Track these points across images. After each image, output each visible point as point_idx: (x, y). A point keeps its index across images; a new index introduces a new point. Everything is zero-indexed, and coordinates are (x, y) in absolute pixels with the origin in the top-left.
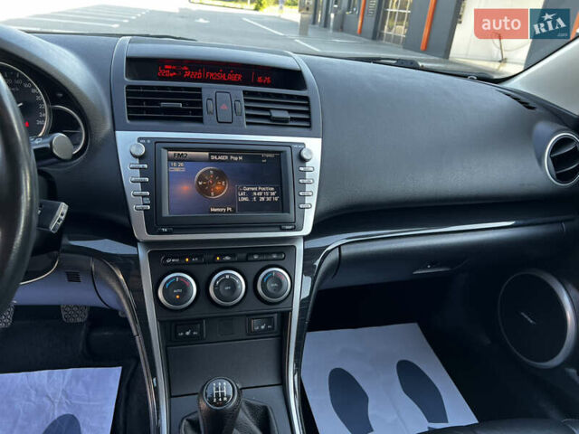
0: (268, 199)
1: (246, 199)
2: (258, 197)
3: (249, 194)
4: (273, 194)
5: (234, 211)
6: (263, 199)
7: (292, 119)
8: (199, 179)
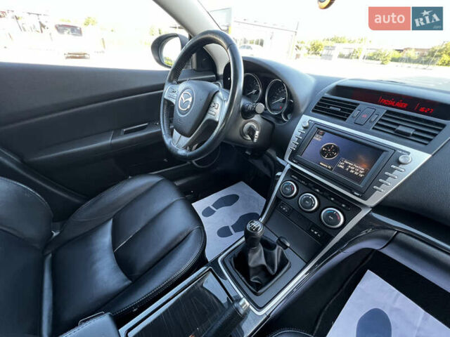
0: (356, 173)
1: (342, 167)
2: (350, 169)
3: (346, 165)
4: (362, 172)
5: (331, 169)
6: (352, 171)
7: (414, 135)
8: (324, 147)
